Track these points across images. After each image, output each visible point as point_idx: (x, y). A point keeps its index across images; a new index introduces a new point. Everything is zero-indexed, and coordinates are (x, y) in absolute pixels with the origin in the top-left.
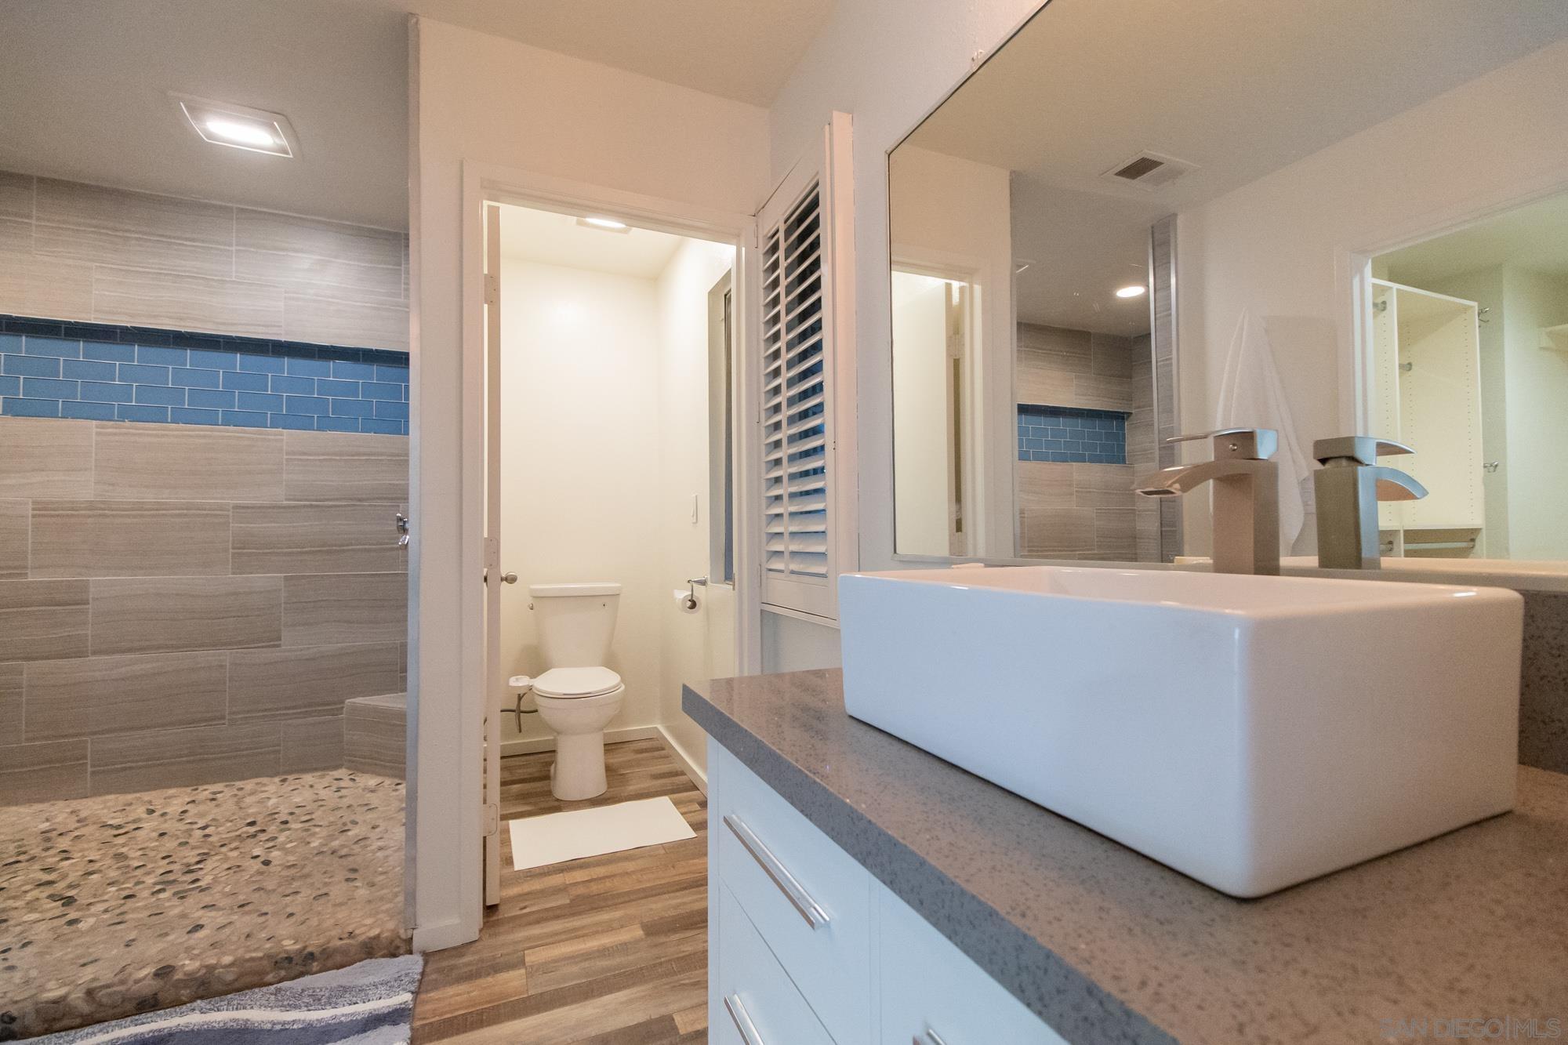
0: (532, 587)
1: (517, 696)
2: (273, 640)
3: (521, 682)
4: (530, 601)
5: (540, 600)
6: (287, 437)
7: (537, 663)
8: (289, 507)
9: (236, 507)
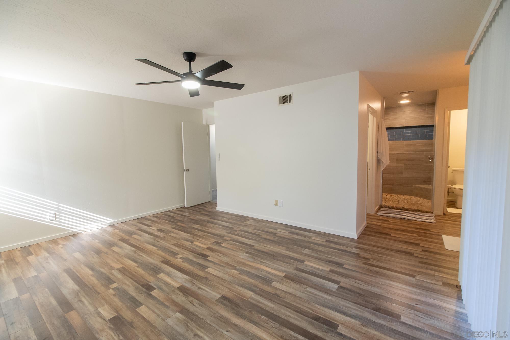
0: (452, 168)
1: (448, 188)
2: (402, 174)
3: (450, 186)
4: (452, 171)
5: (454, 171)
6: (405, 142)
7: (453, 183)
8: (405, 153)
9: (397, 153)
